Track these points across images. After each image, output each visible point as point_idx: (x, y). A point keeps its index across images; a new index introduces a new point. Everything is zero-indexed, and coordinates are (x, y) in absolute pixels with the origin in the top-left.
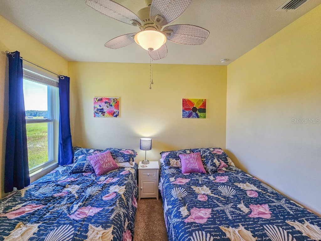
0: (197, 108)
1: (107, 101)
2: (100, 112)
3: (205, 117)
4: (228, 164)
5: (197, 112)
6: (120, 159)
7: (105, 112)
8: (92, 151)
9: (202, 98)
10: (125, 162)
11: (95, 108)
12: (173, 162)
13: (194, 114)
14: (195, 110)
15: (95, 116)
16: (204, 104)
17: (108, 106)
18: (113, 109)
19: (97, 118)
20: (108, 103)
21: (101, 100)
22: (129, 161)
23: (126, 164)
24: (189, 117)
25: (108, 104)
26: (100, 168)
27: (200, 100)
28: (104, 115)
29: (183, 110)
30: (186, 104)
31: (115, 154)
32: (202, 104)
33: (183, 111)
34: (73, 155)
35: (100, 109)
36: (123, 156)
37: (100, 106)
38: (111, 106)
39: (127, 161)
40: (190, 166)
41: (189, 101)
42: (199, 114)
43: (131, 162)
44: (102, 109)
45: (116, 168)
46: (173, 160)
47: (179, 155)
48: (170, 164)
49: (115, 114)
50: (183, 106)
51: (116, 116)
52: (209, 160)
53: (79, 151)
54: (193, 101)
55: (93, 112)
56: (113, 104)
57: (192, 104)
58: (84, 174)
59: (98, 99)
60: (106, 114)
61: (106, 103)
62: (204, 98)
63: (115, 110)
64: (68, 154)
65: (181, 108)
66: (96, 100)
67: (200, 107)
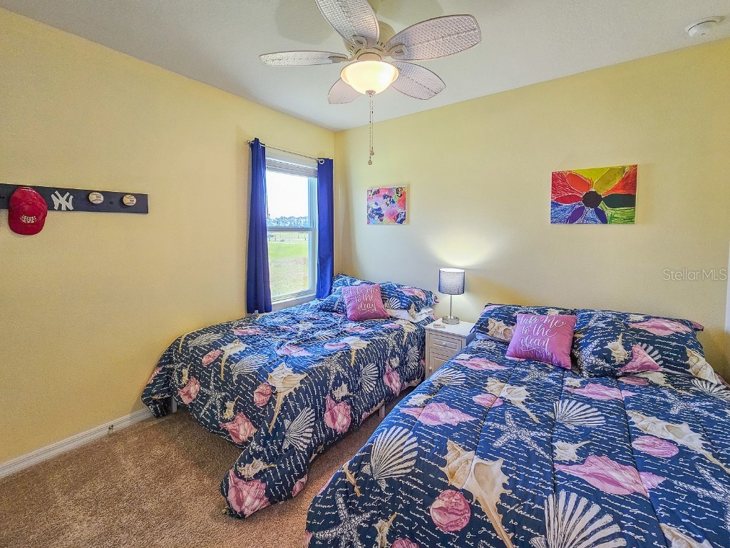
0: (602, 193)
1: (386, 193)
2: (377, 214)
3: (630, 220)
4: (690, 370)
5: (602, 206)
6: (395, 302)
7: (383, 215)
8: (358, 282)
9: (624, 161)
10: (401, 309)
11: (368, 207)
12: (497, 327)
13: (589, 212)
14: (592, 199)
15: (368, 223)
16: (630, 179)
17: (388, 203)
18: (396, 208)
19: (371, 227)
20: (388, 196)
21: (377, 192)
22: (407, 308)
23: (403, 314)
24: (572, 220)
25: (388, 199)
26: (354, 308)
27: (611, 169)
28: (381, 220)
29: (552, 203)
30: (564, 186)
31: (387, 292)
32: (623, 180)
33: (554, 205)
34: (332, 285)
35: (376, 210)
36: (400, 297)
37: (376, 204)
38: (393, 202)
39: (405, 309)
40: (528, 341)
41: (575, 177)
42: (609, 212)
43: (412, 310)
44: (380, 209)
45: (382, 315)
46: (497, 323)
47: (518, 315)
48: (488, 331)
49: (400, 219)
50: (554, 192)
51: (401, 222)
52: (595, 339)
53: (341, 279)
54: (586, 176)
55: (366, 214)
56: (395, 198)
57: (584, 183)
58: (334, 314)
59: (373, 191)
60: (385, 218)
61: (385, 197)
62: (627, 162)
63: (400, 211)
64: (326, 283)
65: (548, 197)
66: (370, 193)
67: (613, 190)
